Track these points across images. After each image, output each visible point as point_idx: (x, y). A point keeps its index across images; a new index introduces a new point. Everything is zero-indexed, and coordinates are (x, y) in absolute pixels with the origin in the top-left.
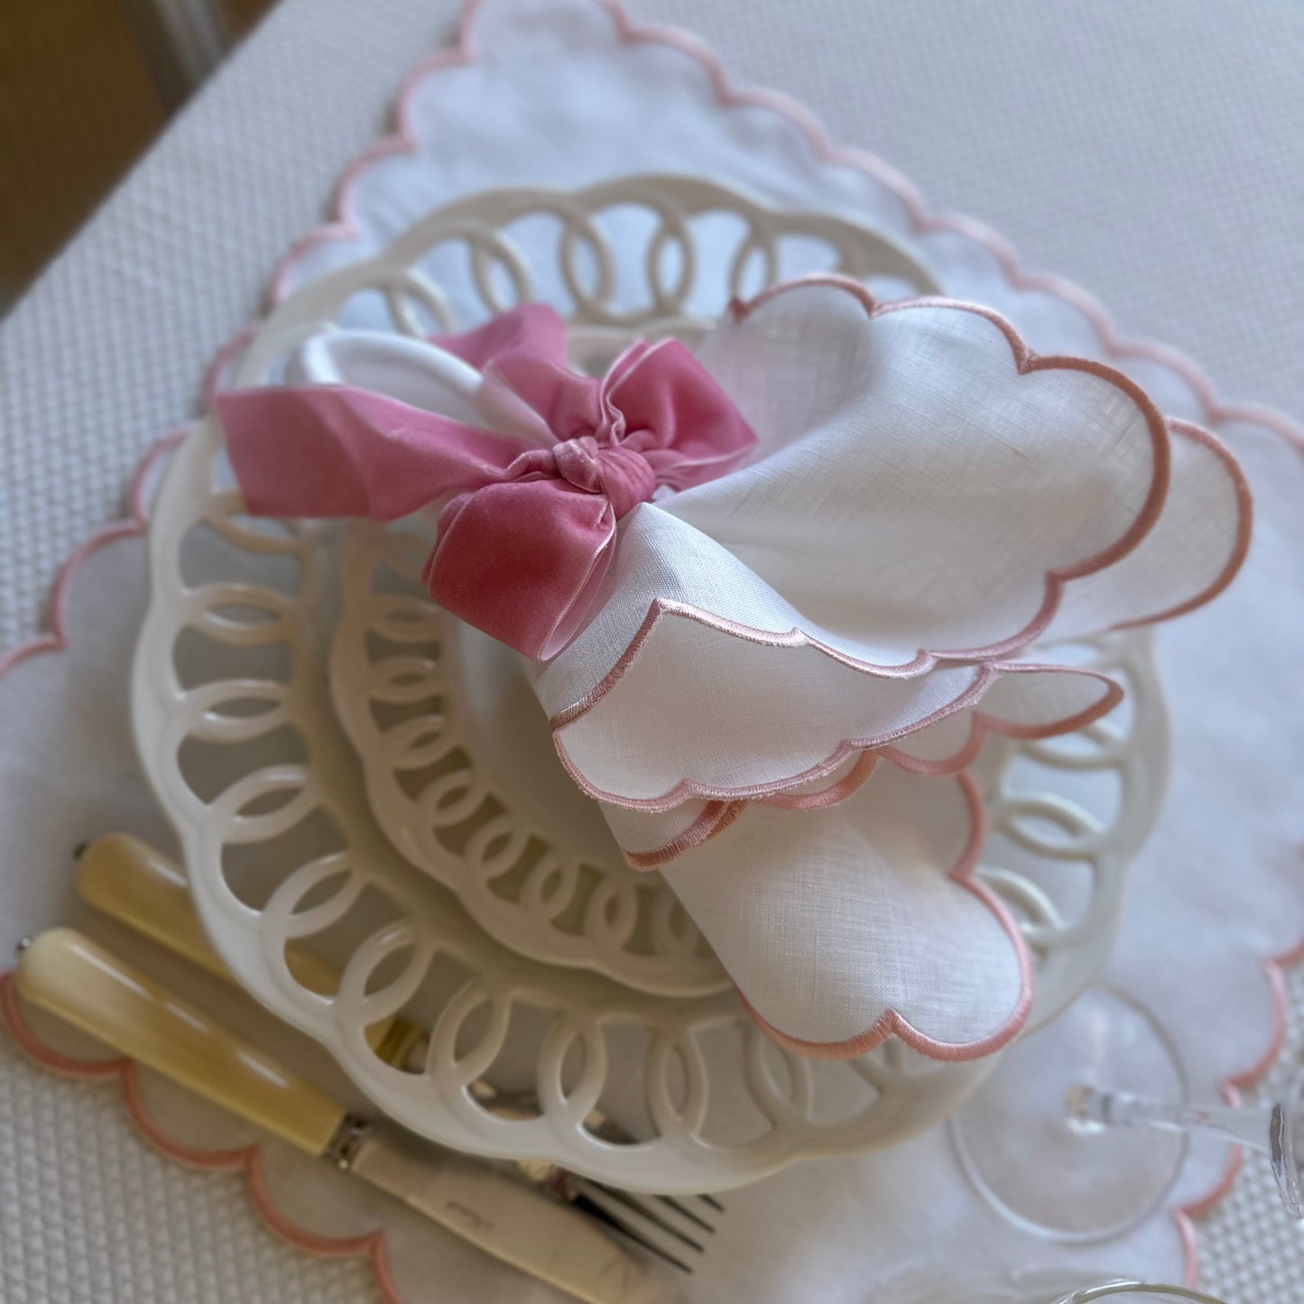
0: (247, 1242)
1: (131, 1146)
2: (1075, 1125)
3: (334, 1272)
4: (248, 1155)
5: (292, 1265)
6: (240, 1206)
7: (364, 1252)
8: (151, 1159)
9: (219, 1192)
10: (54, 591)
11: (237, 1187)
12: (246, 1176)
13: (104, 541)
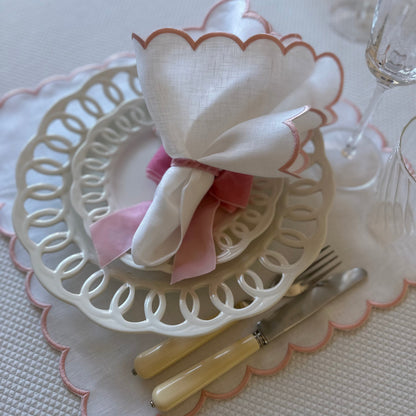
0: (273, 384)
1: (228, 404)
2: (350, 157)
3: (293, 363)
4: (248, 370)
5: (285, 374)
6: (261, 380)
7: (292, 351)
8: (235, 400)
9: (255, 384)
10: (49, 344)
11: (256, 378)
12: (254, 375)
13: (45, 321)
